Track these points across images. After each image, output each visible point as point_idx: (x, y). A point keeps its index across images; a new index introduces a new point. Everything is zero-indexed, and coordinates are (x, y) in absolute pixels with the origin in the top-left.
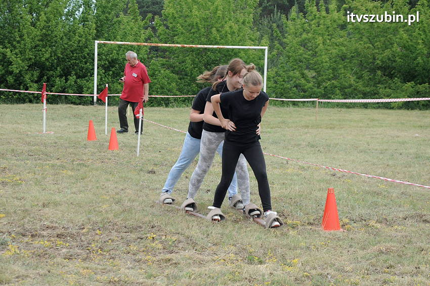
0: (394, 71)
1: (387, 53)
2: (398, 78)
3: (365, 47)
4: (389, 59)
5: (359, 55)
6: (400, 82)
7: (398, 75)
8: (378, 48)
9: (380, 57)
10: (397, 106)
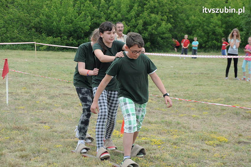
0: (41, 30)
1: (37, 19)
2: (44, 34)
3: (25, 16)
4: (39, 23)
5: (21, 20)
6: (46, 36)
7: (44, 32)
8: (32, 16)
9: (33, 21)
10: (43, 49)
